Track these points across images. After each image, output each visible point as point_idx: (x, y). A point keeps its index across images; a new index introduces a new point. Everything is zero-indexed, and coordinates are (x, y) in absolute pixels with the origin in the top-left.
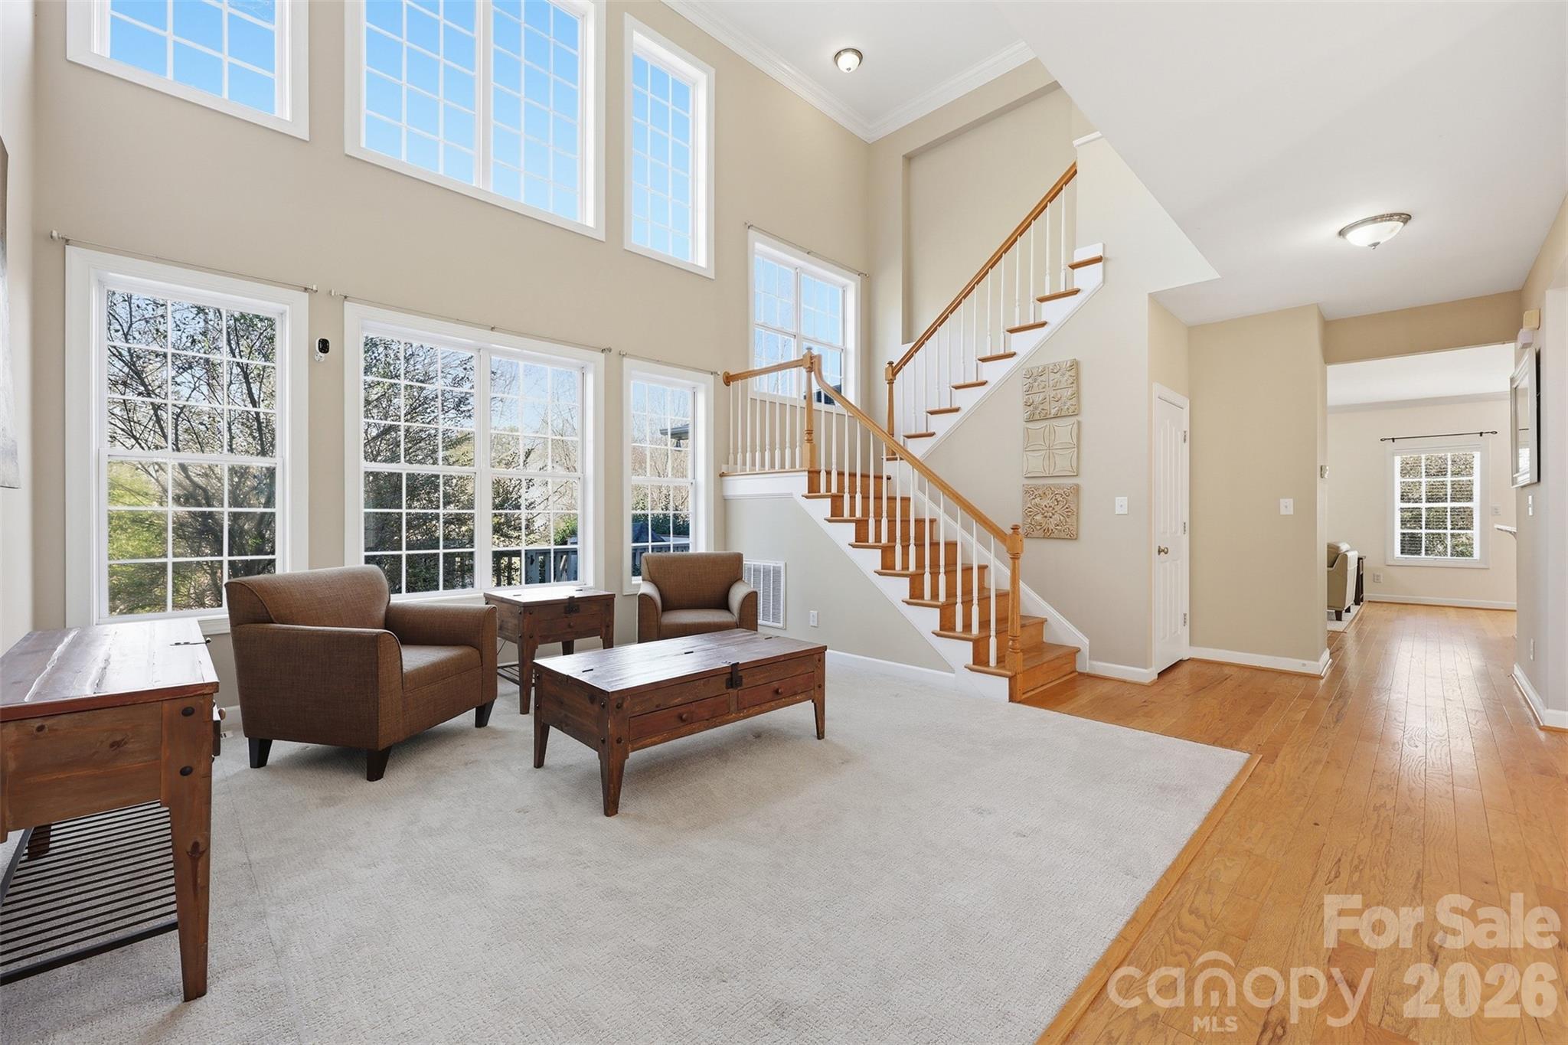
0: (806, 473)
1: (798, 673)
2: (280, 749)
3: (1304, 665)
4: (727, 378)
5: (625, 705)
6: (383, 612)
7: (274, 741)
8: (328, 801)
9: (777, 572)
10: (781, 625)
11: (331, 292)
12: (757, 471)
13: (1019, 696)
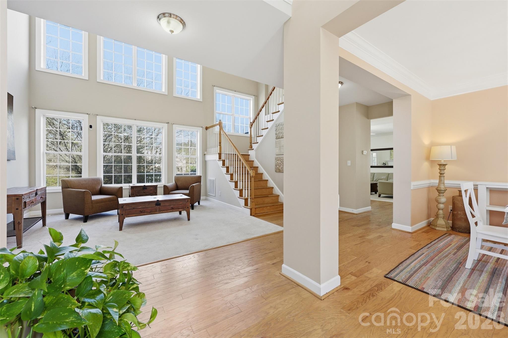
0: (218, 154)
1: (180, 204)
2: (72, 216)
3: (353, 210)
4: (206, 128)
5: (124, 207)
6: (99, 187)
7: (70, 214)
8: (72, 225)
9: (214, 180)
10: (214, 195)
11: (93, 114)
12: (213, 153)
13: (253, 214)
